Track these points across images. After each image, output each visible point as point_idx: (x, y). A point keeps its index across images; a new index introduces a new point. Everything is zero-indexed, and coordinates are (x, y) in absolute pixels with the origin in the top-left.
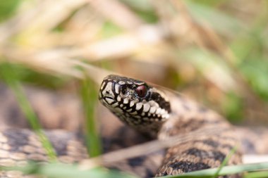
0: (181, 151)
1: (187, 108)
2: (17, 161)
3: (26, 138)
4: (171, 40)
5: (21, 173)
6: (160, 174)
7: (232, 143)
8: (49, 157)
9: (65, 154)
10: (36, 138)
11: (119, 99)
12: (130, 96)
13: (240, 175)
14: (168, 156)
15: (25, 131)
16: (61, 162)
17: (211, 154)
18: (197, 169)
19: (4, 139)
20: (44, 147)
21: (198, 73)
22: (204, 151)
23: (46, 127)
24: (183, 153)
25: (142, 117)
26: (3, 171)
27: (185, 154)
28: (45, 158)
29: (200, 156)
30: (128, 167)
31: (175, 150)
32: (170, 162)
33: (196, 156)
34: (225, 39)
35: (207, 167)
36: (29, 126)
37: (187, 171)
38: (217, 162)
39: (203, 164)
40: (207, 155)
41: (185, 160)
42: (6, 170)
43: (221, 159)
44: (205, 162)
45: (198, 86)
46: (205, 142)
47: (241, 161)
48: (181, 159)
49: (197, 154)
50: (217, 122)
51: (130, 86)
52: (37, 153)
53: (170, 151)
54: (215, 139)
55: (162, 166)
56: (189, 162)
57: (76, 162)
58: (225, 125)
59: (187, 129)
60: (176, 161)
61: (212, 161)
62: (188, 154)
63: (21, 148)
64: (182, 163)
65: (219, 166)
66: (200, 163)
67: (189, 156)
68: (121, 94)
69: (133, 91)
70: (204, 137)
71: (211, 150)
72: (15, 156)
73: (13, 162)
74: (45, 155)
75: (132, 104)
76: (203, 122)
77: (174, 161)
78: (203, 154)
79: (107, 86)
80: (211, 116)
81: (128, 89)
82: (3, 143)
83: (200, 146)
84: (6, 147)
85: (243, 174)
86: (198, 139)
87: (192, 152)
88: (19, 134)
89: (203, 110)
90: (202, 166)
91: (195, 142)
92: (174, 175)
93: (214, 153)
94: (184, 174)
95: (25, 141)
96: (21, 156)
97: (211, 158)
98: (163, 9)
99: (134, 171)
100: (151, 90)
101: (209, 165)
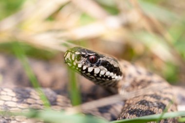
0: (135, 102)
1: (139, 73)
2: (22, 109)
3: (29, 93)
4: (128, 26)
5: (25, 117)
6: (121, 118)
7: (170, 97)
8: (45, 106)
9: (56, 105)
10: (35, 93)
11: (75, 64)
12: (84, 63)
13: (176, 118)
14: (126, 106)
15: (28, 89)
16: (53, 109)
17: (155, 104)
18: (146, 115)
19: (14, 94)
20: (41, 99)
21: (146, 48)
22: (151, 102)
23: (42, 86)
24: (136, 103)
25: (95, 77)
26: (13, 116)
27: (138, 104)
28: (42, 107)
29: (148, 105)
30: (99, 113)
31: (131, 102)
32: (127, 110)
33: (145, 106)
34: (165, 25)
35: (153, 113)
36: (31, 85)
37: (139, 116)
38: (160, 110)
39: (151, 111)
40: (153, 105)
41: (138, 109)
42: (15, 115)
43: (163, 108)
44: (152, 109)
45: (146, 58)
46: (152, 96)
47: (177, 110)
48: (135, 108)
49: (146, 104)
50: (160, 82)
51: (84, 56)
52: (36, 103)
53: (127, 102)
54: (158, 94)
55: (121, 113)
56: (140, 110)
57: (63, 110)
58: (166, 84)
59: (140, 87)
60: (132, 109)
61: (157, 109)
62: (140, 104)
63: (25, 100)
64: (135, 110)
65: (162, 112)
66: (148, 111)
67: (141, 106)
68: (76, 61)
69: (86, 59)
70: (151, 93)
71: (156, 102)
72: (21, 106)
73: (20, 110)
74: (41, 105)
75: (84, 68)
76: (150, 82)
77: (130, 109)
78: (150, 104)
79: (68, 55)
80: (156, 78)
81: (82, 58)
82: (13, 97)
83: (148, 99)
84: (15, 99)
85: (178, 118)
86: (147, 94)
87: (143, 103)
88: (23, 90)
89: (150, 74)
90: (149, 113)
91: (145, 96)
92: (130, 119)
93: (158, 104)
94: (137, 118)
95: (27, 96)
96: (26, 106)
97: (155, 107)
98: (122, 5)
99: (103, 116)
100: (101, 59)
101: (155, 112)
